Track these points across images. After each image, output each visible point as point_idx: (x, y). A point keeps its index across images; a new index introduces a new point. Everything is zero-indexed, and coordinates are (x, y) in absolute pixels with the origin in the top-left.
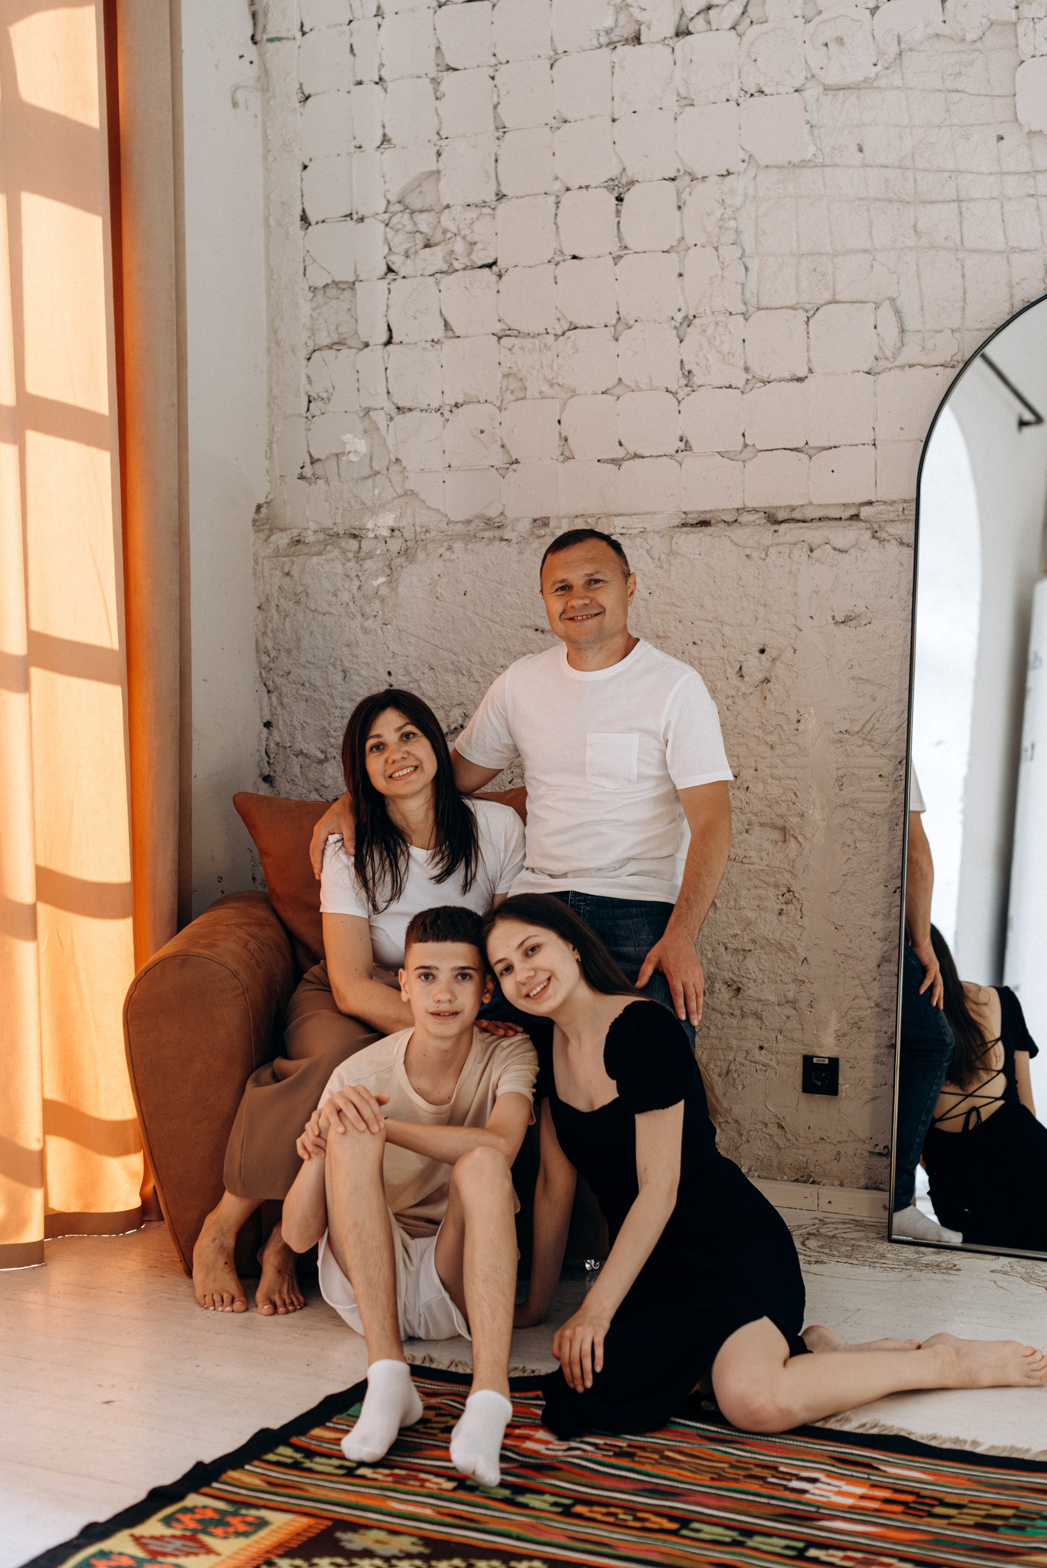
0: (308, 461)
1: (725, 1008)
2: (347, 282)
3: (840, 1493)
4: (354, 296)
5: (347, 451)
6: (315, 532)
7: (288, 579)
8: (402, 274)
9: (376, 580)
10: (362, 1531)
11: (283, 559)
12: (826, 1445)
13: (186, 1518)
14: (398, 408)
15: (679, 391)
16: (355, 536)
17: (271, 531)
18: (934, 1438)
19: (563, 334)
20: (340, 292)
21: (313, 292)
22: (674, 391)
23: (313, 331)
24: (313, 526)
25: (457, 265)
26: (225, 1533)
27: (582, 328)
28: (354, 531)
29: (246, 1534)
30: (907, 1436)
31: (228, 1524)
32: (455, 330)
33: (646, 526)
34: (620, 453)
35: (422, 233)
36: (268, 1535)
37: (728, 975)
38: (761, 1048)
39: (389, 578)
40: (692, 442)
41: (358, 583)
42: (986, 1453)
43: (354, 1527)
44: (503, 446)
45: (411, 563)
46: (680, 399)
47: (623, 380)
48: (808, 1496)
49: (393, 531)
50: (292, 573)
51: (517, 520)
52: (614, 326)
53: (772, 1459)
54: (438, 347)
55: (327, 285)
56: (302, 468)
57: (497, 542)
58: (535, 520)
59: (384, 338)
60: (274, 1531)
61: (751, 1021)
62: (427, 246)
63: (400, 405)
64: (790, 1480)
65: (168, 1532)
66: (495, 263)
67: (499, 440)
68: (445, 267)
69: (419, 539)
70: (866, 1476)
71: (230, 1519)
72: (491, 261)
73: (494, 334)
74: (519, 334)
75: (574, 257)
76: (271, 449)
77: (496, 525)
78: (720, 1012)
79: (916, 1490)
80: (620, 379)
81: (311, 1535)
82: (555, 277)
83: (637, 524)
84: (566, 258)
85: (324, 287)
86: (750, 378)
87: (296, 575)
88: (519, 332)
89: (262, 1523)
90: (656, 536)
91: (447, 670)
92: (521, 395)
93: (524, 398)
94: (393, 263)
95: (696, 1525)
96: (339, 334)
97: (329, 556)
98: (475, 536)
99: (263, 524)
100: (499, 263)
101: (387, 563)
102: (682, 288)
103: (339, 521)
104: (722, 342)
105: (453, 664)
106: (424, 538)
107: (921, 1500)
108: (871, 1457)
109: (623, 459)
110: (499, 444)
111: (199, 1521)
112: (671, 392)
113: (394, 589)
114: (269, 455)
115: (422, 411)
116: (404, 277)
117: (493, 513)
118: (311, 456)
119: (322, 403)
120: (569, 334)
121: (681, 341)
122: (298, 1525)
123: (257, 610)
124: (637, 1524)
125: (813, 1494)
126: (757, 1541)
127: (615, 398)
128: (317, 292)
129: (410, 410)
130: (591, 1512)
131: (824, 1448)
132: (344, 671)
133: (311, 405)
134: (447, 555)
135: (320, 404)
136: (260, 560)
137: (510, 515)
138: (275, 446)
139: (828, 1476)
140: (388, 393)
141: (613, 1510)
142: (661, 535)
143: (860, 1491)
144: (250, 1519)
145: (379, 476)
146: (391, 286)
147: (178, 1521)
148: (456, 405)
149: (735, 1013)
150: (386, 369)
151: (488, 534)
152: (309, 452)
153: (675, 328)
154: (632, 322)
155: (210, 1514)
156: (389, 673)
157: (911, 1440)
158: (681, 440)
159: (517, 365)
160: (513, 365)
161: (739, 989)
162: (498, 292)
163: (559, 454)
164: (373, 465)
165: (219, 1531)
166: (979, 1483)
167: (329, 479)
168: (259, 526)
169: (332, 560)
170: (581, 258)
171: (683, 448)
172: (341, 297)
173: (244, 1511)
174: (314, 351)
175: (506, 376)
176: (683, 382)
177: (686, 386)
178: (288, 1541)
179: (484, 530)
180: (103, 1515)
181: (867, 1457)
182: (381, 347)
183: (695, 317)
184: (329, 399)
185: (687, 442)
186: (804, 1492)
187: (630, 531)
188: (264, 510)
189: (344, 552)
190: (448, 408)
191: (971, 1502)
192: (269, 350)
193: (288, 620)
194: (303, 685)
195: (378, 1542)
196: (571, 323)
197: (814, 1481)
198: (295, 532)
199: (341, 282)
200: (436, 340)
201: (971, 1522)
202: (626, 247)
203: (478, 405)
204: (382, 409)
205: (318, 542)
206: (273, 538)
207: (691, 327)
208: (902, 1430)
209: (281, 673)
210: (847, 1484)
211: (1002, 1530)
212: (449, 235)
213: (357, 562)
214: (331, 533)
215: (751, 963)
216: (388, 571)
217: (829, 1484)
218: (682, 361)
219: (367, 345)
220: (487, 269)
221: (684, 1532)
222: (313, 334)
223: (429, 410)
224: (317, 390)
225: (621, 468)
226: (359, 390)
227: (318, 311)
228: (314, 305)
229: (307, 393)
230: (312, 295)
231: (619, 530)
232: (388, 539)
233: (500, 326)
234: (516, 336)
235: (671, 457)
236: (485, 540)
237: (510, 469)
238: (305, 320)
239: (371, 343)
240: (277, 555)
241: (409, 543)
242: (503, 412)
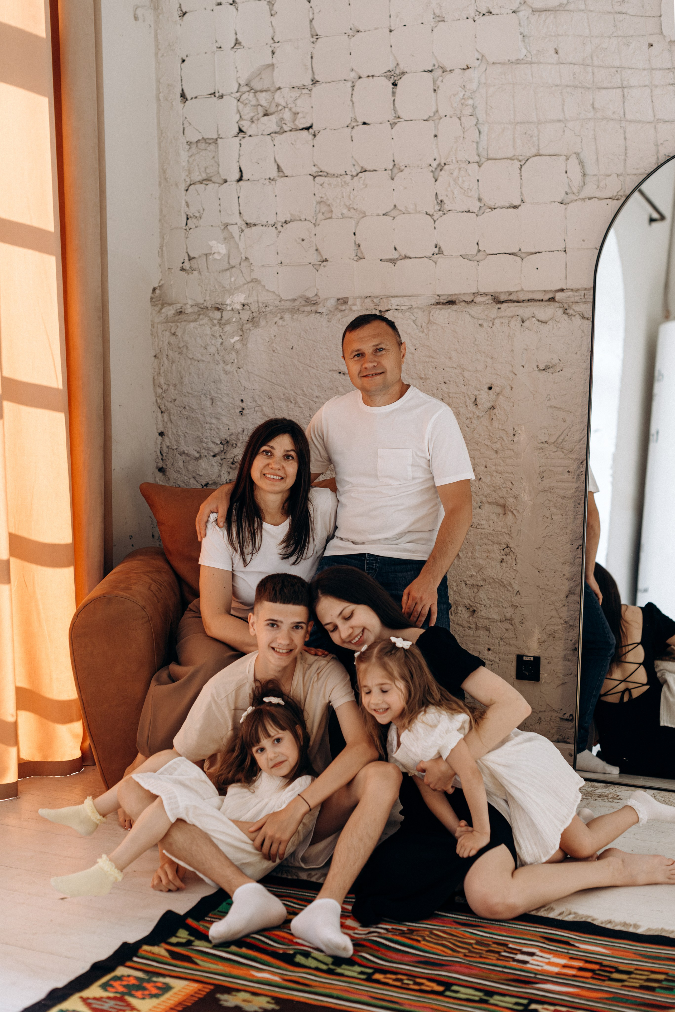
0: (187, 259)
1: (466, 624)
2: (212, 139)
3: (549, 963)
4: (217, 148)
5: (213, 252)
6: (192, 306)
7: (174, 337)
8: (249, 134)
9: (233, 338)
10: (234, 993)
11: (171, 324)
12: (539, 928)
13: (116, 984)
14: (247, 224)
15: (435, 214)
16: (218, 309)
17: (163, 305)
18: (610, 922)
19: (357, 175)
20: (207, 145)
21: (189, 145)
22: (431, 214)
23: (189, 172)
24: (190, 302)
25: (286, 128)
26: (143, 994)
27: (370, 171)
28: (218, 306)
29: (156, 996)
30: (592, 922)
31: (144, 989)
32: (284, 171)
33: (412, 304)
34: (395, 255)
35: (262, 106)
36: (171, 996)
37: (467, 602)
38: (489, 649)
39: (241, 337)
40: (443, 248)
41: (221, 340)
42: (644, 934)
43: (229, 990)
44: (317, 250)
45: (256, 327)
46: (435, 219)
47: (397, 205)
48: (528, 966)
49: (244, 305)
50: (177, 334)
51: (327, 299)
52: (391, 170)
53: (504, 938)
54: (273, 183)
55: (199, 140)
56: (183, 263)
57: (314, 314)
58: (338, 300)
59: (237, 176)
60: (175, 994)
61: (482, 633)
62: (265, 115)
63: (248, 222)
64: (516, 954)
65: (105, 994)
66: (311, 127)
67: (314, 245)
68: (278, 129)
69: (261, 311)
70: (566, 951)
71: (145, 984)
72: (308, 125)
73: (310, 175)
74: (327, 175)
75: (364, 123)
76: (162, 251)
77: (312, 302)
78: (462, 626)
79: (600, 961)
80: (395, 206)
81: (200, 996)
82: (352, 137)
83: (406, 302)
84: (359, 123)
85: (197, 142)
86: (482, 205)
87: (180, 335)
88: (327, 174)
89: (167, 988)
90: (420, 311)
91: (280, 399)
92: (329, 216)
93: (331, 218)
94: (243, 126)
95: (455, 988)
96: (207, 174)
97: (201, 322)
98: (298, 309)
99: (157, 301)
100: (314, 127)
101: (240, 327)
102: (437, 144)
103: (207, 298)
104: (463, 181)
105: (284, 395)
106: (264, 310)
107: (603, 968)
108: (569, 937)
109: (397, 259)
110: (315, 248)
111: (125, 986)
112: (429, 215)
113: (245, 345)
114: (161, 253)
115: (263, 225)
116: (250, 136)
117: (310, 294)
118: (188, 255)
119: (196, 220)
120: (360, 175)
121: (436, 181)
122: (192, 988)
123: (154, 358)
124: (416, 987)
125: (532, 964)
126: (496, 999)
127: (393, 218)
128: (192, 145)
129: (255, 225)
130: (385, 978)
131: (537, 930)
132: (212, 399)
133: (189, 221)
134: (280, 322)
135: (195, 221)
136: (155, 325)
137: (322, 295)
138: (164, 248)
139: (541, 951)
140: (240, 213)
141: (400, 977)
142: (423, 310)
143: (563, 961)
144: (159, 985)
145: (234, 269)
146: (241, 142)
147: (112, 986)
148: (286, 222)
149: (472, 626)
150: (239, 197)
151: (308, 309)
152: (187, 252)
153: (432, 171)
154: (403, 167)
155: (133, 981)
156: (242, 401)
157: (595, 925)
158: (436, 247)
159: (326, 195)
160: (324, 196)
161: (474, 611)
162: (313, 146)
163: (354, 255)
164: (230, 261)
165: (139, 994)
166: (640, 955)
167: (201, 270)
168: (154, 302)
169: (203, 325)
170: (369, 124)
171: (437, 252)
172: (208, 148)
173: (155, 979)
174: (191, 185)
175: (319, 203)
176: (437, 208)
177: (440, 210)
178: (184, 1001)
179: (304, 306)
180: (61, 983)
181: (566, 936)
182: (235, 183)
183: (445, 164)
184: (201, 218)
185: (440, 248)
186: (526, 962)
187: (403, 308)
188: (157, 291)
189: (211, 319)
190: (280, 224)
191: (636, 969)
192: (160, 184)
193: (174, 365)
194: (185, 408)
195: (244, 1001)
196: (362, 168)
197: (532, 954)
198: (179, 306)
199: (208, 138)
200: (272, 178)
201: (637, 985)
202: (399, 117)
203: (300, 222)
204: (236, 224)
205: (194, 313)
206: (163, 310)
207: (443, 171)
208: (589, 917)
209: (170, 400)
210: (554, 957)
211: (658, 990)
212: (280, 108)
213: (220, 327)
214: (202, 306)
215: (482, 594)
216: (241, 333)
217: (542, 957)
218: (436, 194)
219: (226, 181)
220: (306, 131)
221: (448, 993)
222: (189, 173)
223: (268, 226)
224: (192, 211)
225: (396, 265)
226: (220, 211)
227: (193, 158)
228: (190, 154)
229: (185, 213)
230: (189, 147)
231: (394, 307)
232: (240, 311)
233: (315, 169)
234: (325, 176)
235: (429, 258)
236: (305, 313)
237: (322, 265)
238: (184, 164)
239: (228, 180)
240: (167, 321)
241: (255, 314)
242: (317, 227)
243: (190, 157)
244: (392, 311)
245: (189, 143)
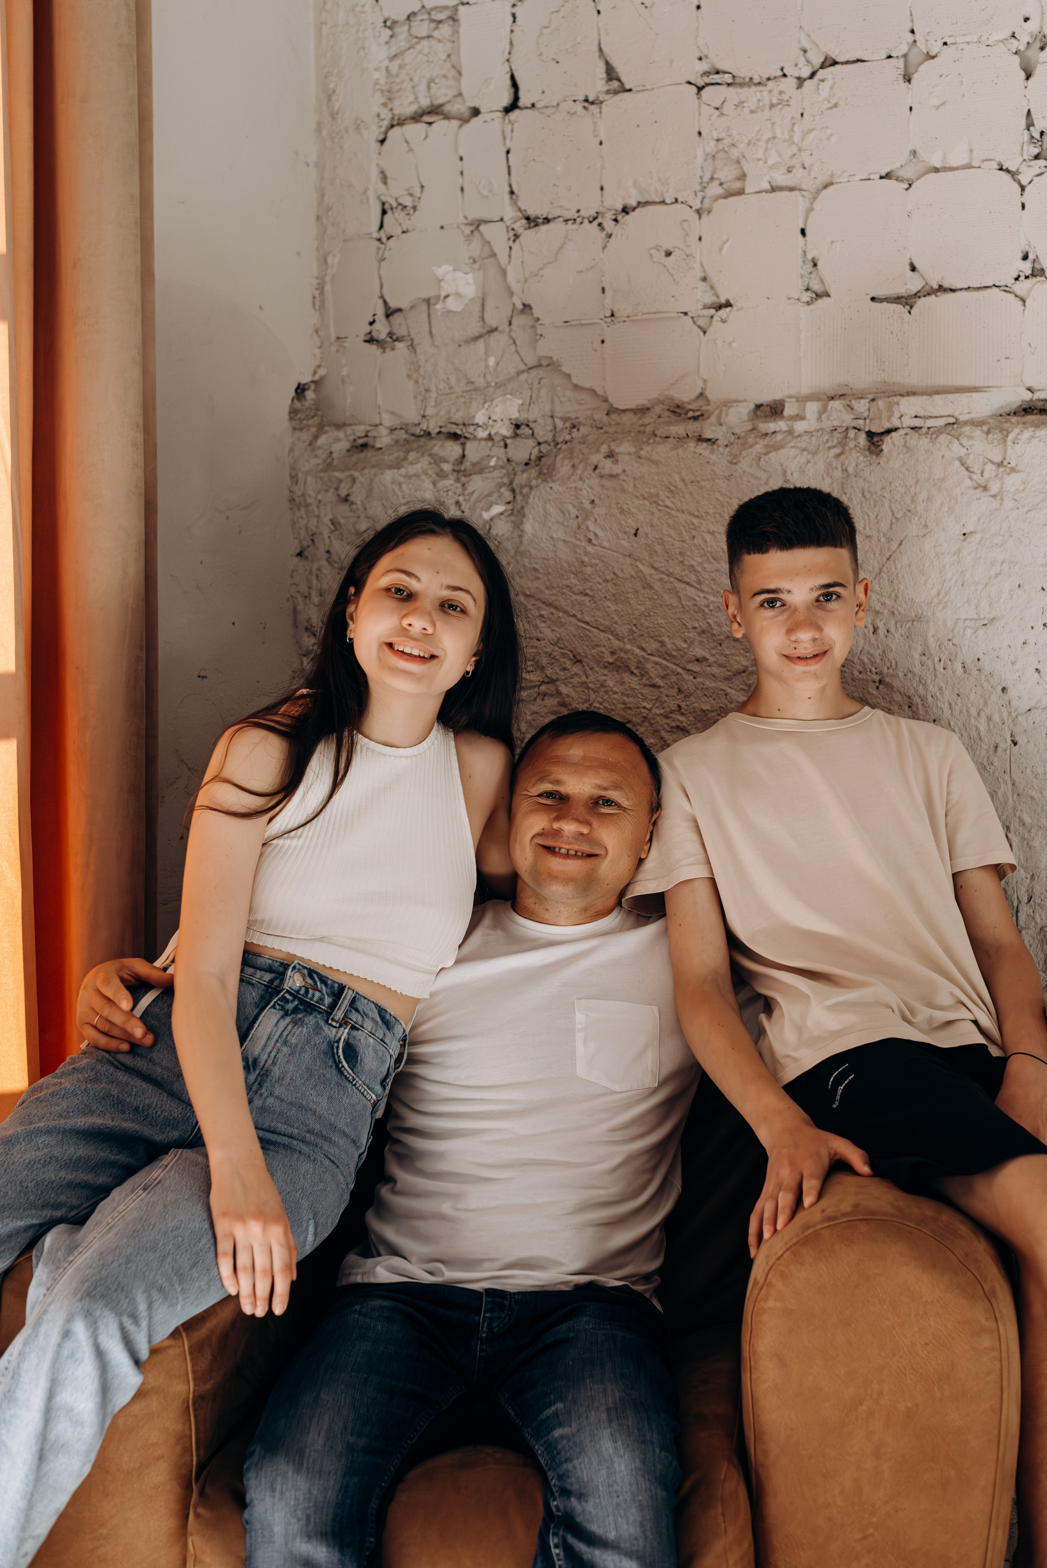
0: (381, 312)
2: (446, 8)
4: (456, 32)
5: (443, 294)
6: (392, 430)
7: (345, 507)
9: (488, 509)
11: (338, 475)
14: (528, 218)
15: (1023, 168)
16: (455, 436)
17: (320, 429)
19: (813, 75)
20: (433, 25)
21: (390, 28)
22: (1012, 168)
23: (390, 96)
24: (388, 421)
27: (847, 62)
28: (454, 429)
32: (623, 79)
34: (912, 284)
39: (510, 507)
44: (704, 278)
45: (545, 479)
46: (1024, 183)
47: (919, 151)
49: (518, 426)
50: (352, 498)
51: (728, 404)
52: (905, 56)
54: (593, 108)
55: (414, 14)
56: (371, 323)
57: (692, 444)
58: (758, 407)
59: (506, 99)
63: (531, 213)
67: (697, 266)
69: (560, 440)
73: (690, 83)
74: (734, 80)
76: (322, 293)
77: (691, 414)
80: (914, 153)
83: (940, 408)
85: (409, 18)
87: (359, 501)
88: (734, 77)
90: (977, 433)
91: (601, 663)
92: (737, 185)
93: (741, 192)
96: (431, 97)
97: (412, 470)
98: (654, 434)
99: (307, 418)
101: (507, 480)
103: (430, 411)
105: (613, 653)
106: (568, 437)
109: (917, 295)
110: (698, 274)
112: (1008, 171)
113: (517, 525)
114: (319, 301)
115: (566, 221)
117: (685, 394)
118: (385, 302)
119: (403, 214)
120: (821, 74)
121: (1028, 77)
123: (297, 559)
127: (907, 186)
128: (397, 30)
129: (547, 220)
133: (386, 217)
134: (608, 466)
135: (400, 215)
136: (301, 477)
137: (716, 396)
138: (328, 288)
140: (512, 193)
142: (985, 428)
145: (496, 334)
146: (515, 10)
148: (625, 210)
150: (508, 152)
151: (679, 429)
152: (382, 297)
153: (1018, 53)
154: (937, 47)
158: (1025, 257)
159: (729, 135)
160: (723, 135)
163: (802, 289)
164: (486, 316)
167: (416, 342)
168: (301, 420)
169: (417, 476)
171: (1028, 272)
172: (436, 34)
174: (392, 126)
175: (711, 156)
176: (1031, 150)
177: (1037, 158)
179: (670, 423)
182: (499, 114)
184: (415, 208)
185: (1035, 261)
187: (930, 423)
188: (310, 395)
189: (437, 460)
190: (610, 215)
192: (319, 129)
196: (826, 55)
198: (360, 430)
199: (435, 8)
200: (591, 99)
203: (661, 208)
204: (502, 220)
205: (395, 446)
206: (322, 440)
213: (458, 480)
214: (417, 431)
216: (508, 495)
218: (1029, 111)
219: (476, 112)
222: (390, 99)
223: (579, 220)
224: (395, 192)
225: (913, 311)
226: (462, 190)
227: (397, 62)
228: (393, 52)
229: (379, 197)
230: (389, 32)
231: (908, 422)
232: (508, 441)
233: (704, 66)
234: (729, 85)
235: (1006, 290)
236: (671, 439)
237: (715, 318)
238: (376, 75)
239: (482, 110)
240: (329, 465)
241: (544, 448)
242: (704, 216)
243: (393, 58)
244: (901, 432)
245: (390, 24)
